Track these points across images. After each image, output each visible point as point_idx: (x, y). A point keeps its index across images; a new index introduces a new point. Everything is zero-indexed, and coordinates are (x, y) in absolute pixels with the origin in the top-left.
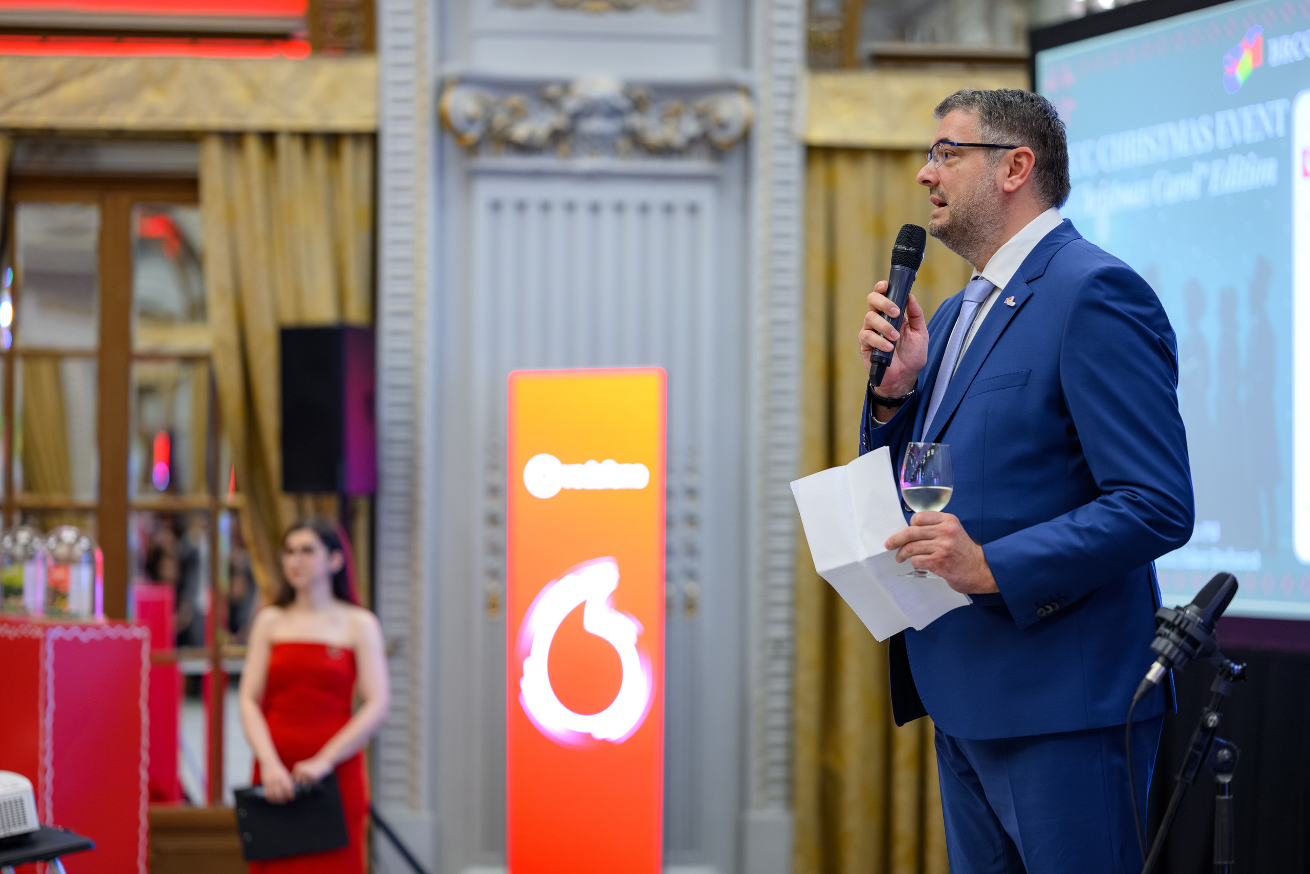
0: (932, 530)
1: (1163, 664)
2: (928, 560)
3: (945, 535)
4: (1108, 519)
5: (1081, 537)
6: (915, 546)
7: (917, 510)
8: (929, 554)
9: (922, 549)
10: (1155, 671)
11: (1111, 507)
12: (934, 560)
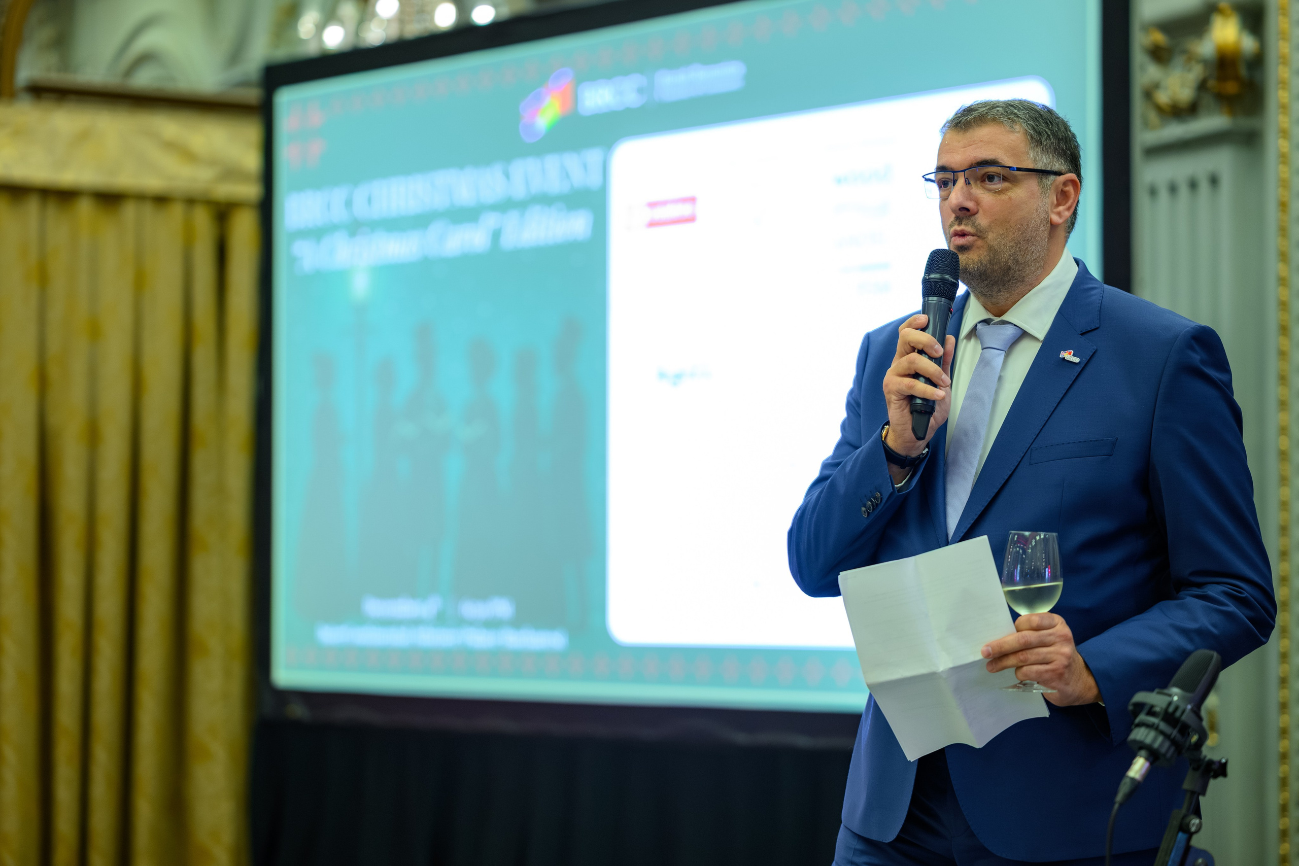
0: (1050, 635)
1: (1147, 759)
2: (1047, 671)
3: (1065, 640)
4: (1216, 618)
5: (1191, 640)
6: (1032, 655)
7: (1023, 611)
8: (1047, 663)
9: (1041, 658)
10: (1138, 767)
11: (1217, 605)
12: (1053, 671)
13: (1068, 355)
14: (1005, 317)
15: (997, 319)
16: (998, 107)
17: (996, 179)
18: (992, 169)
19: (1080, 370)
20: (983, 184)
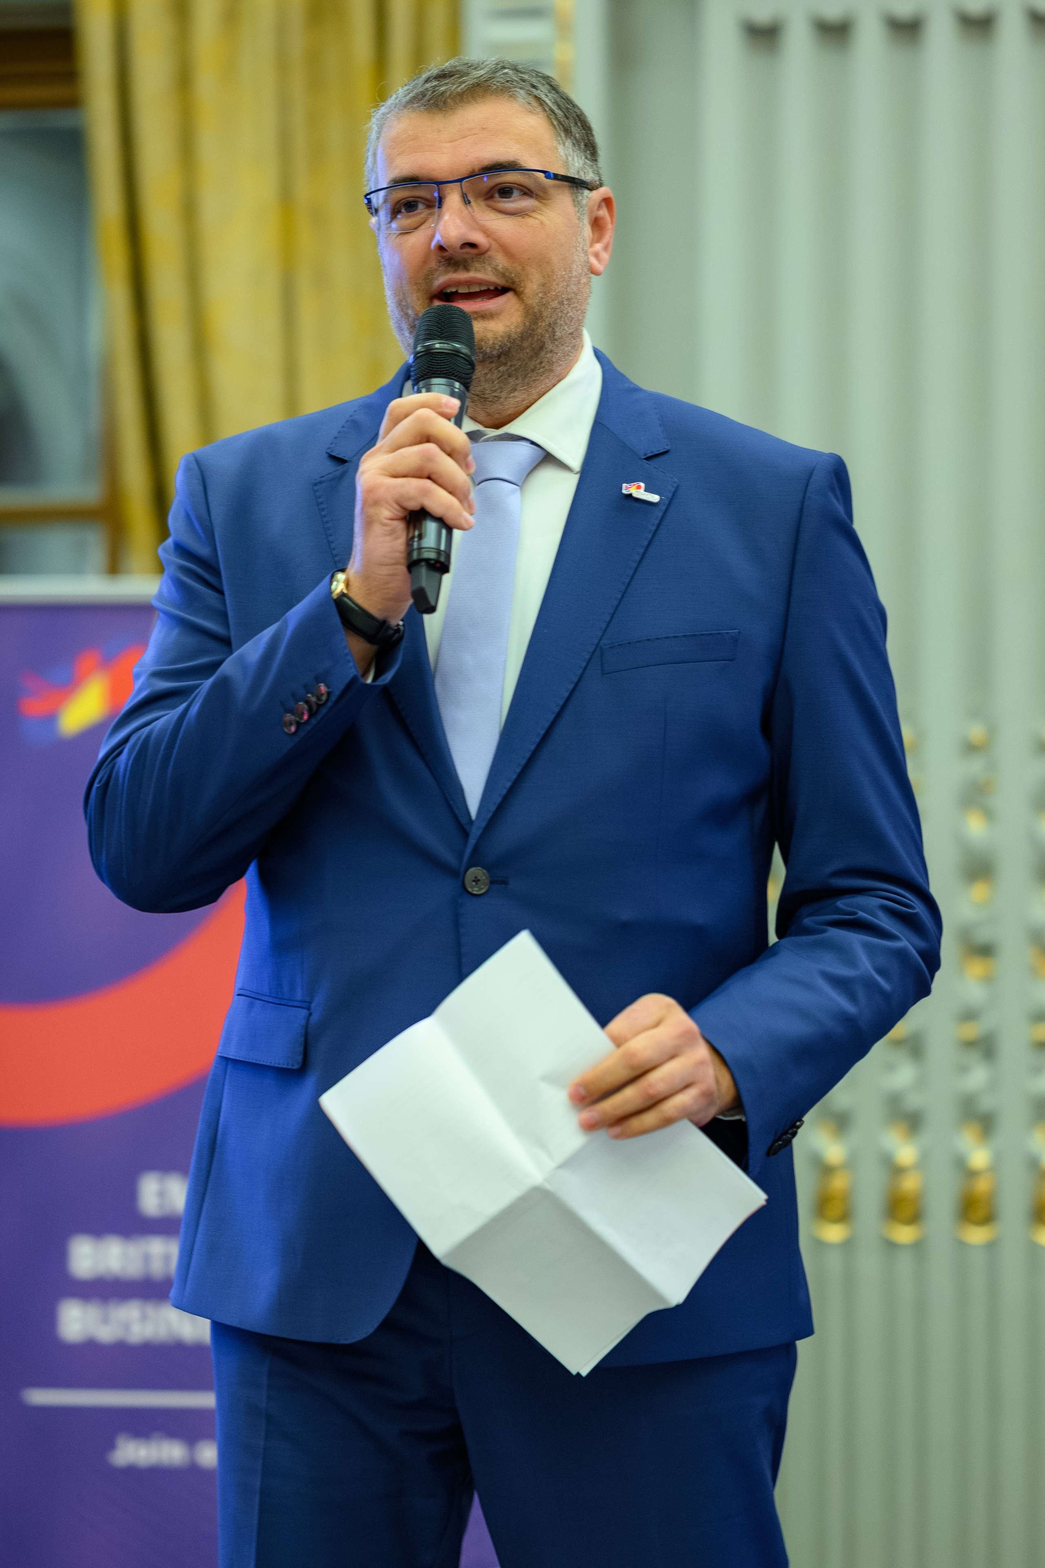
13: (638, 491)
14: (513, 428)
15: (492, 433)
16: (504, 68)
17: (516, 193)
18: (510, 177)
19: (660, 514)
20: (490, 203)
